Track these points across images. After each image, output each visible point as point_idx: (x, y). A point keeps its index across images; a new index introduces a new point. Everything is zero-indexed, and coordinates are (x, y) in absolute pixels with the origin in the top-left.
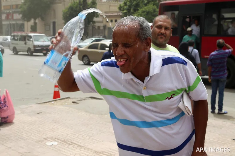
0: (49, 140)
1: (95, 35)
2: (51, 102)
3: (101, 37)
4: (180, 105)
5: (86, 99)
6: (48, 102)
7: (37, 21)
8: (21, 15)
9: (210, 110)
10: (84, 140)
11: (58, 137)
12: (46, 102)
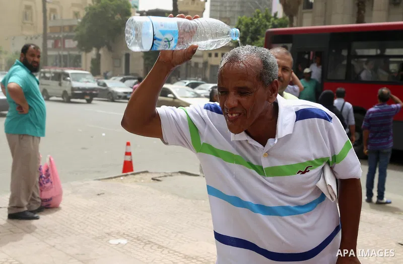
0: (114, 237)
1: (190, 77)
2: (118, 178)
3: (200, 79)
4: (320, 184)
5: (173, 174)
6: (115, 177)
7: (101, 52)
8: (76, 42)
9: (364, 197)
10: (167, 237)
11: (128, 232)
12: (111, 178)
